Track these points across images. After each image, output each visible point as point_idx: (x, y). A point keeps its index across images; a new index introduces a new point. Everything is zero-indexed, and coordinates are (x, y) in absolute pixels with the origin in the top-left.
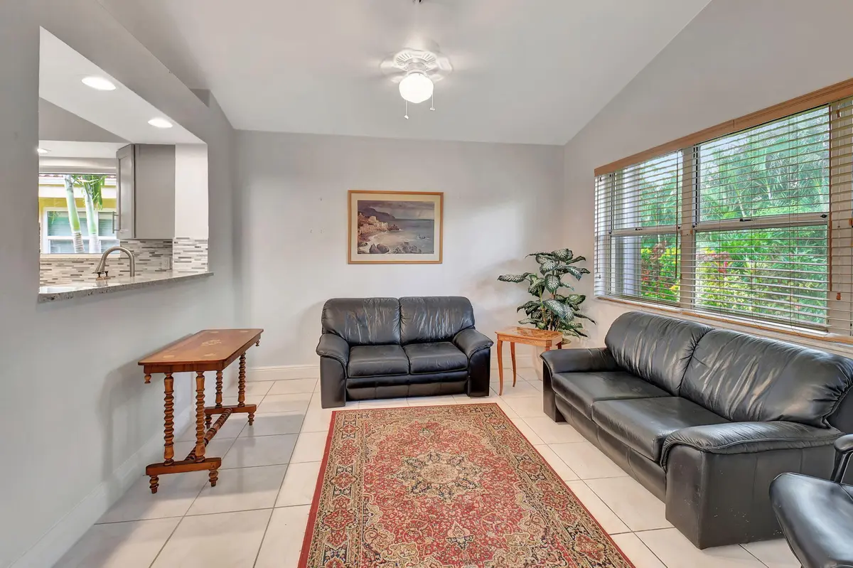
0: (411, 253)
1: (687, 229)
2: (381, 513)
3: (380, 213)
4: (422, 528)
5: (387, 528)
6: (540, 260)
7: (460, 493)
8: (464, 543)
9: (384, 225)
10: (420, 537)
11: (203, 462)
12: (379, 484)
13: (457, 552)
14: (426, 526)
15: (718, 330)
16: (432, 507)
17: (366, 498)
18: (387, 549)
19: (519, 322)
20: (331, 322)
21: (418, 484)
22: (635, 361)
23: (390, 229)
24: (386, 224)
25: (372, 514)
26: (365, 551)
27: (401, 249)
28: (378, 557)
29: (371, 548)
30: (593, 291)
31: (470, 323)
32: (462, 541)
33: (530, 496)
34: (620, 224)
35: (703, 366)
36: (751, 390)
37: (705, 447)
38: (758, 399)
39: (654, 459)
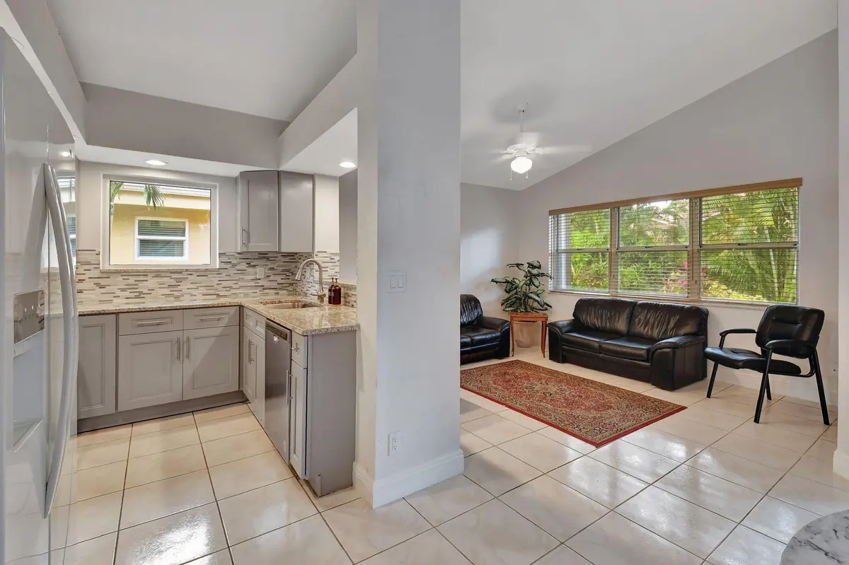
1: (614, 251)
6: (520, 268)
21: (544, 393)
22: (598, 324)
30: (548, 288)
34: (563, 246)
35: (640, 320)
36: (667, 326)
37: (674, 347)
38: (672, 329)
39: (645, 359)
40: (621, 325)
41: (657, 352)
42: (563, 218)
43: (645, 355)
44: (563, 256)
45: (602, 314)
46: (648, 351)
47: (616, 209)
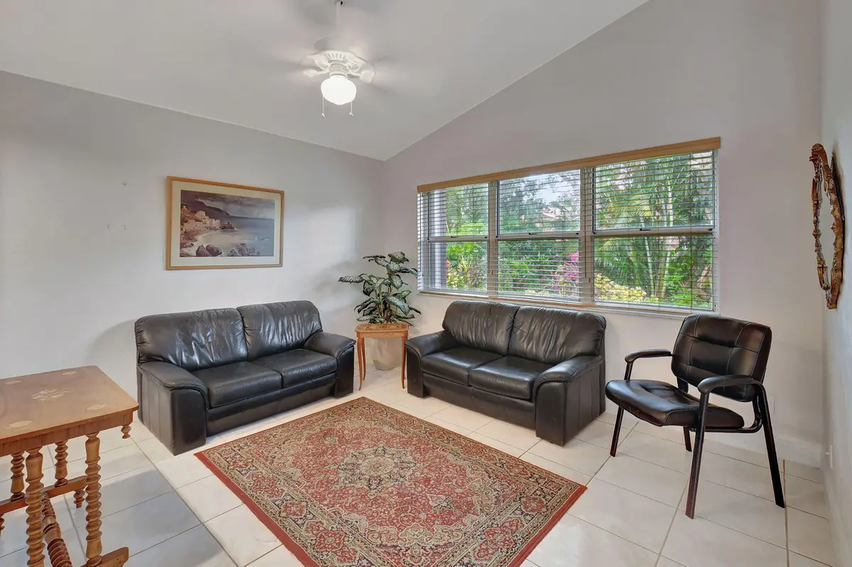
0: (249, 255)
1: (493, 238)
2: (364, 517)
3: (210, 207)
4: (409, 511)
5: (381, 525)
6: (379, 262)
7: (409, 473)
8: (448, 505)
9: (216, 223)
10: (414, 518)
11: (101, 563)
12: (334, 496)
13: (450, 513)
14: (410, 508)
15: (522, 307)
16: (398, 493)
17: (334, 512)
18: (399, 539)
19: (358, 320)
20: (149, 347)
21: (369, 481)
22: (472, 337)
23: (224, 228)
24: (218, 221)
25: (357, 522)
26: (383, 550)
27: (236, 251)
28: (398, 548)
29: (386, 546)
30: (417, 287)
31: (318, 327)
32: (445, 504)
33: (457, 454)
34: (437, 233)
35: (522, 332)
36: (556, 342)
37: (565, 379)
38: (562, 346)
39: (528, 398)
40: (500, 339)
41: (542, 387)
42: (436, 196)
43: (527, 391)
44: (437, 246)
45: (477, 324)
46: (531, 384)
47: (495, 184)
